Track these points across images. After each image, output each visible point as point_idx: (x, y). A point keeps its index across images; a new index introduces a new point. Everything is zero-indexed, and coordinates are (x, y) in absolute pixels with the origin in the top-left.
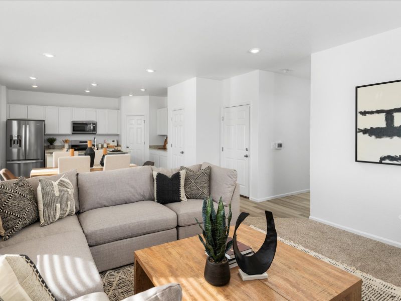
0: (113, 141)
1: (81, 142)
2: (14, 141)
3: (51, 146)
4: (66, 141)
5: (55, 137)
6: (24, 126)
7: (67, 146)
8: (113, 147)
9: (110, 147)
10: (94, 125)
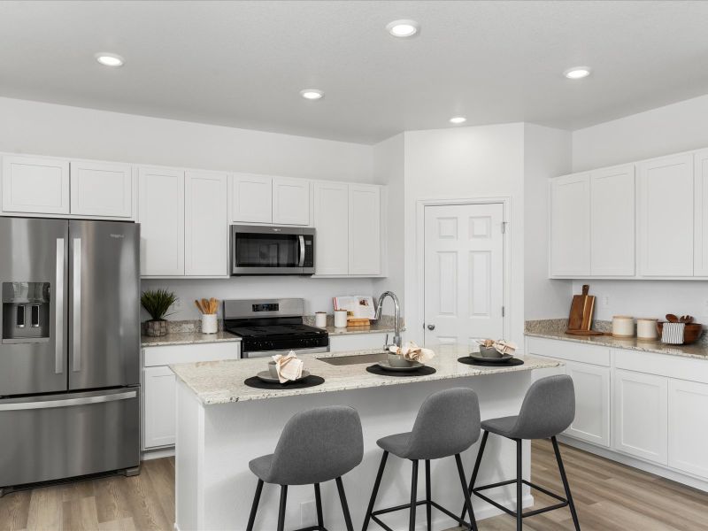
0: (363, 303)
1: (256, 308)
2: (21, 309)
3: (157, 325)
4: (205, 306)
5: (169, 290)
6: (60, 243)
7: (210, 323)
8: (362, 324)
9: (356, 324)
10: (309, 243)
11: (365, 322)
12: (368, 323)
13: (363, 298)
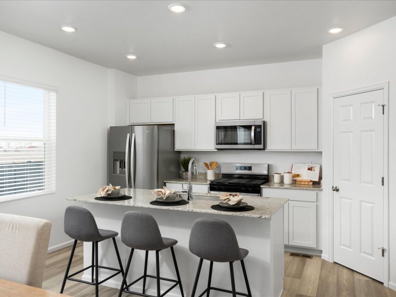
0: (310, 169)
6: (128, 135)
7: (210, 174)
8: (307, 183)
9: (302, 183)
10: (258, 130)
11: (309, 182)
12: (311, 183)
13: (310, 165)
